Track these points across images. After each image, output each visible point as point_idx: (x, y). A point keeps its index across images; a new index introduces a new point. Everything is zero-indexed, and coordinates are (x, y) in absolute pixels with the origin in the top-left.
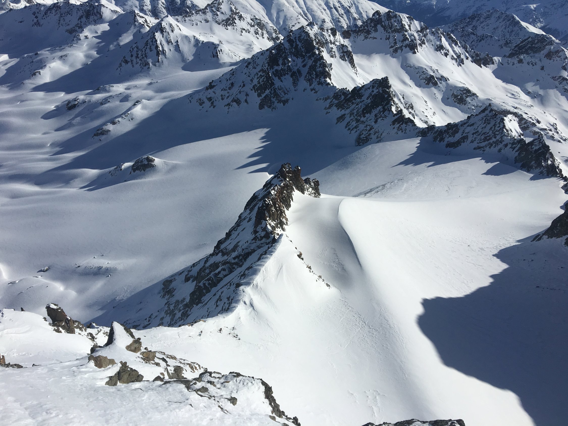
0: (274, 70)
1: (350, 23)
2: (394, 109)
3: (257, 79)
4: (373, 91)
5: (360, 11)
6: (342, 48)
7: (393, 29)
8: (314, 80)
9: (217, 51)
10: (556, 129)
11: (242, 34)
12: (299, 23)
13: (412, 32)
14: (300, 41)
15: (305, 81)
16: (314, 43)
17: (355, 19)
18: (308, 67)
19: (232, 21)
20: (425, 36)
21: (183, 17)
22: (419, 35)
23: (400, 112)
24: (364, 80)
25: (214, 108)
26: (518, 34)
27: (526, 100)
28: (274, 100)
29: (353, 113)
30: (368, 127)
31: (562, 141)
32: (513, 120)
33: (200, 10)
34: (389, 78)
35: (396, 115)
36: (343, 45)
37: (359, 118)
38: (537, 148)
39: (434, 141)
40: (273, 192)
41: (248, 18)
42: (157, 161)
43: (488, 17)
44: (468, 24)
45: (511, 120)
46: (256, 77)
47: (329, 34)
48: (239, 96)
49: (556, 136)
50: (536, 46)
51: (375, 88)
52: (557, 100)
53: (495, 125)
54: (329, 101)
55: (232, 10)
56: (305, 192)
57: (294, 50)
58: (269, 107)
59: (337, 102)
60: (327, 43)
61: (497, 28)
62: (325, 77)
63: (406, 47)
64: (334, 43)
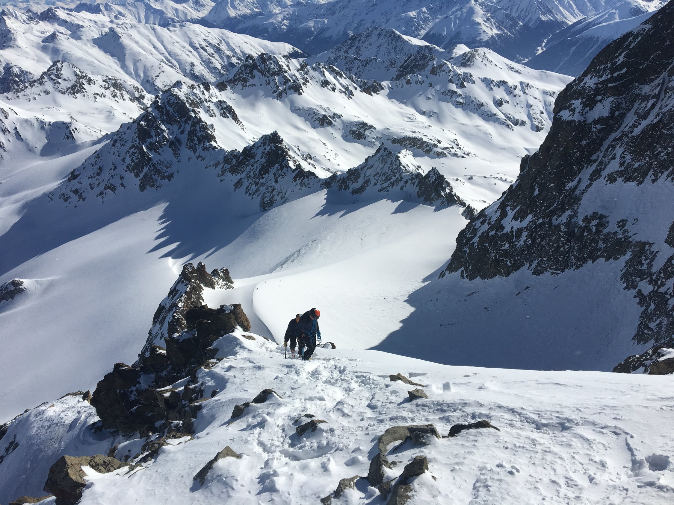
0: (148, 144)
1: (224, 62)
2: (291, 164)
3: (130, 157)
4: (265, 149)
5: (232, 47)
6: (220, 105)
7: (271, 72)
8: (197, 146)
9: (70, 131)
10: (457, 145)
11: (97, 100)
12: (163, 72)
13: (292, 71)
14: (171, 106)
15: (187, 149)
16: (188, 105)
17: (228, 57)
18: (186, 133)
19: (79, 87)
20: (307, 73)
21: (14, 93)
22: (301, 74)
23: (299, 166)
24: (254, 134)
25: (83, 201)
26: (402, 49)
27: (423, 121)
28: (156, 177)
29: (250, 176)
30: (269, 188)
31: (465, 156)
32: (407, 155)
33: (35, 81)
34: (278, 132)
35: (295, 170)
36: (221, 102)
37: (257, 180)
38: (433, 179)
39: (339, 190)
40: (180, 305)
41: (99, 79)
42: (27, 283)
43: (369, 36)
44: (351, 46)
45: (405, 155)
46: (128, 155)
47: (202, 89)
48: (112, 181)
49: (459, 153)
50: (420, 63)
51: (267, 145)
52: (451, 114)
53: (392, 164)
54: (220, 167)
55: (76, 75)
56: (215, 286)
57: (165, 117)
58: (153, 186)
59: (229, 166)
60: (202, 102)
61: (381, 45)
62: (209, 141)
63: (289, 89)
64: (210, 101)
